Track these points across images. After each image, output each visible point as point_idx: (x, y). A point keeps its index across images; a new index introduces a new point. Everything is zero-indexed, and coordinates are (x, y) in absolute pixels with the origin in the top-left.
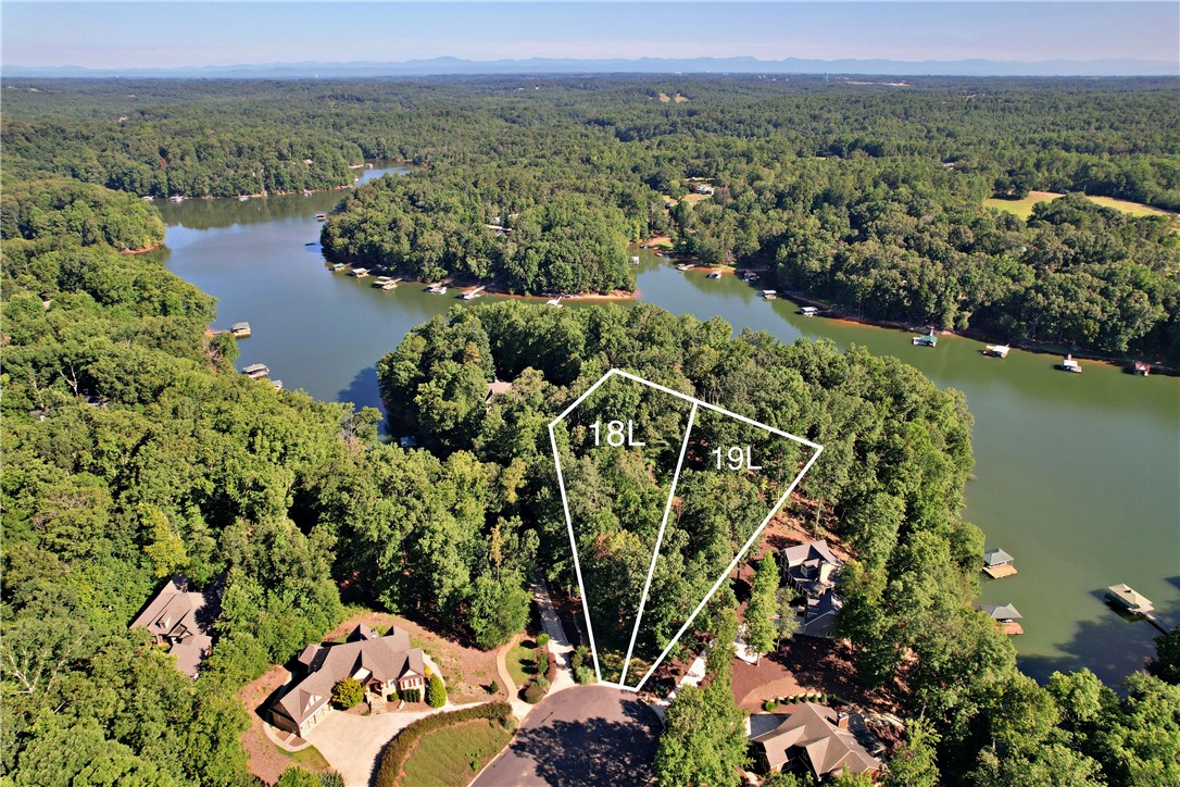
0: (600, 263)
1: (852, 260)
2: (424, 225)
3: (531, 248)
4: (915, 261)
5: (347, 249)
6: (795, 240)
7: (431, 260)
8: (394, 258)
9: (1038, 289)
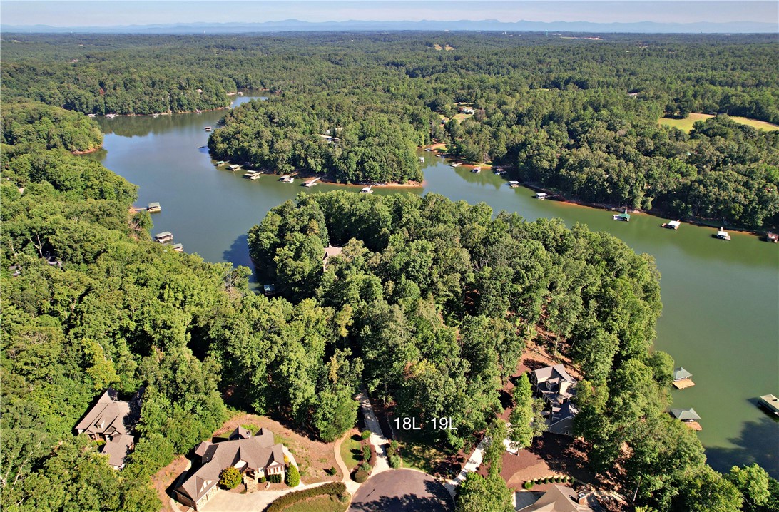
0: (399, 163)
1: (571, 161)
2: (279, 136)
3: (351, 152)
4: (614, 162)
5: (226, 151)
6: (532, 147)
7: (283, 159)
8: (258, 157)
9: (700, 182)
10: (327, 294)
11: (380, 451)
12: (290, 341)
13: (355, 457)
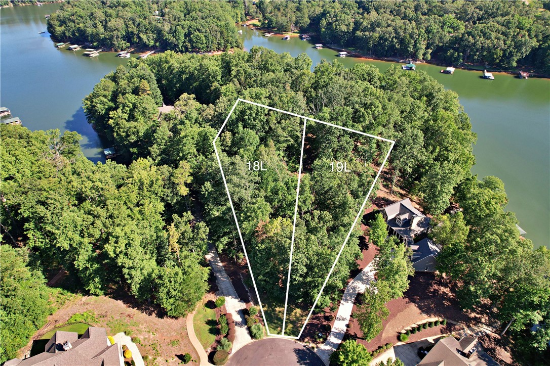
0: (221, 33)
1: (365, 24)
2: (111, 16)
3: (179, 25)
4: (399, 22)
5: (64, 33)
6: (330, 15)
7: (117, 37)
8: (95, 37)
9: (469, 34)
10: (163, 152)
11: (237, 318)
12: (116, 212)
13: (212, 331)
